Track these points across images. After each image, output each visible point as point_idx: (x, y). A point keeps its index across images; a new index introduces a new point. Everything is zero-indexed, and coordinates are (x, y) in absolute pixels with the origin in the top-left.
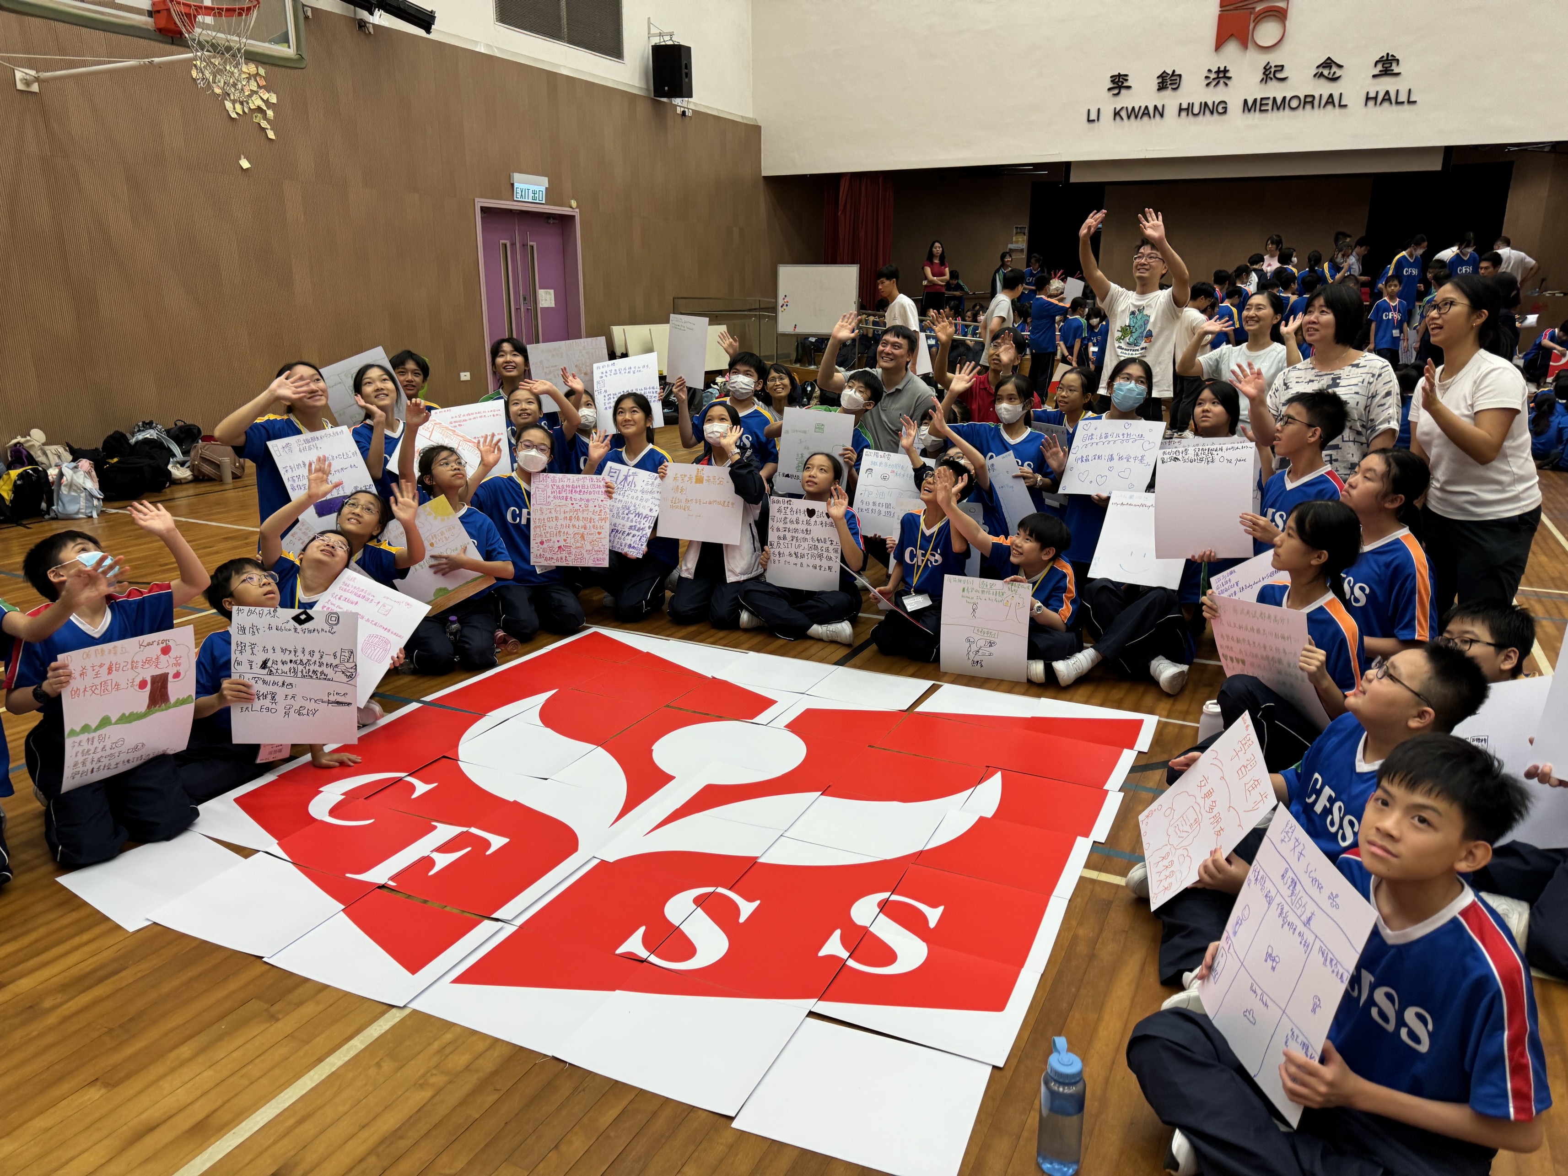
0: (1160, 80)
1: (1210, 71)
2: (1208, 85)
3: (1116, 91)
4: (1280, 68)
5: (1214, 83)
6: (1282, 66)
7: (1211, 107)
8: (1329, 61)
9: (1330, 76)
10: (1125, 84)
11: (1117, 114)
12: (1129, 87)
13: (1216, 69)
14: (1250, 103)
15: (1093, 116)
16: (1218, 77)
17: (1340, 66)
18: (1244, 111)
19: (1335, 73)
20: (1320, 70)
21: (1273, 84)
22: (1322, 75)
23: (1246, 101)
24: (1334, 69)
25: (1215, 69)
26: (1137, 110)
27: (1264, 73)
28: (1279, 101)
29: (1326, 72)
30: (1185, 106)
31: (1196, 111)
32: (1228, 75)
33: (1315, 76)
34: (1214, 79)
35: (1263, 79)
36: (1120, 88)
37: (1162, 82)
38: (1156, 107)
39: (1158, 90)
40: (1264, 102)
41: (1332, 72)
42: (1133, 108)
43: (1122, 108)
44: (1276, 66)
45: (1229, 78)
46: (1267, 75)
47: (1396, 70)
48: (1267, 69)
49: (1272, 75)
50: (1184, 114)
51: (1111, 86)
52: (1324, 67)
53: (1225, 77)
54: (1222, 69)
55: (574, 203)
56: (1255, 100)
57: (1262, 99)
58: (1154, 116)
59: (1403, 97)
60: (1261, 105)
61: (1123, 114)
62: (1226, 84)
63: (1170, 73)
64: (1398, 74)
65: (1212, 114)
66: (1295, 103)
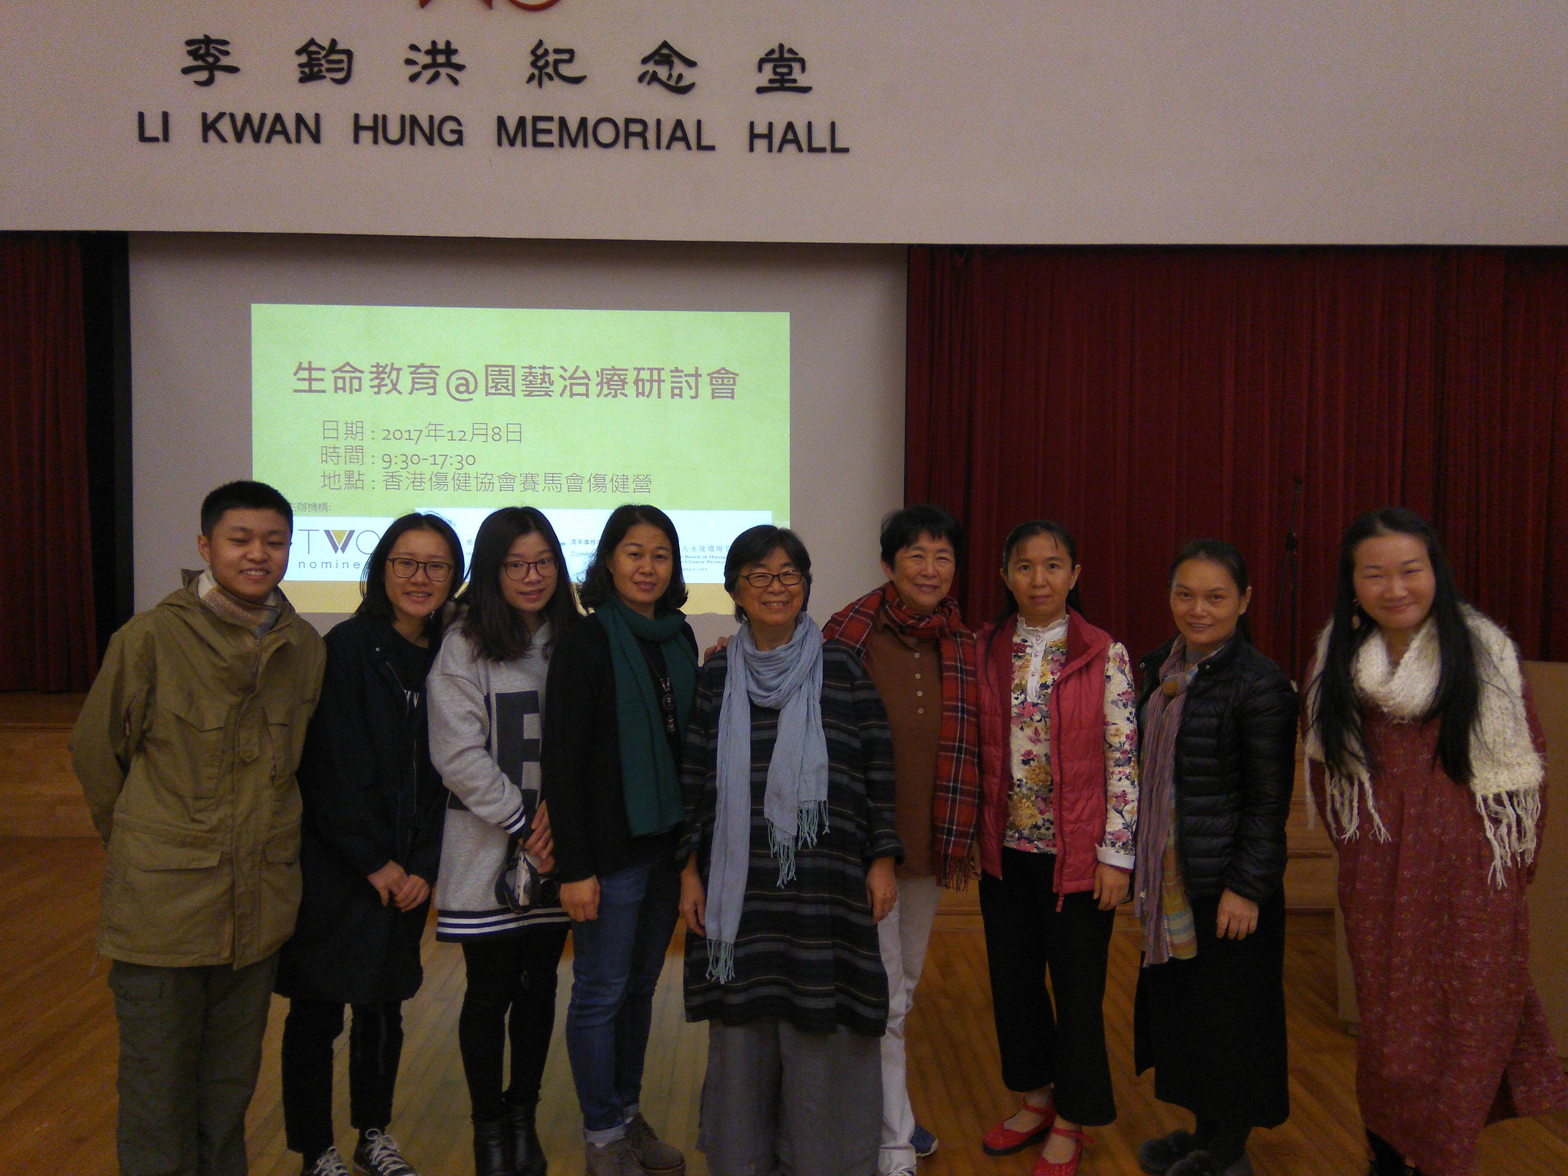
0: (304, 59)
1: (414, 48)
2: (414, 78)
3: (203, 76)
4: (566, 56)
5: (429, 74)
6: (571, 52)
7: (426, 126)
8: (665, 51)
9: (672, 83)
10: (225, 61)
11: (209, 126)
12: (233, 70)
13: (428, 46)
14: (512, 125)
15: (154, 129)
16: (434, 64)
17: (691, 64)
18: (500, 143)
19: (680, 77)
20: (651, 67)
21: (554, 87)
22: (655, 78)
23: (501, 121)
24: (679, 68)
25: (426, 46)
26: (256, 121)
27: (534, 64)
28: (573, 126)
29: (662, 72)
30: (366, 121)
31: (394, 132)
32: (455, 59)
33: (641, 79)
34: (426, 67)
35: (531, 78)
36: (212, 68)
37: (309, 64)
38: (300, 120)
39: (302, 80)
40: (541, 125)
41: (675, 75)
42: (248, 118)
43: (221, 115)
44: (557, 51)
45: (460, 68)
46: (541, 69)
47: (802, 80)
48: (538, 54)
49: (550, 70)
50: (366, 137)
51: (190, 62)
52: (657, 63)
53: (449, 64)
54: (441, 46)
56: (522, 121)
57: (536, 119)
58: (298, 140)
59: (821, 139)
60: (536, 131)
61: (225, 126)
62: (455, 82)
63: (326, 44)
64: (806, 90)
65: (430, 141)
66: (606, 133)
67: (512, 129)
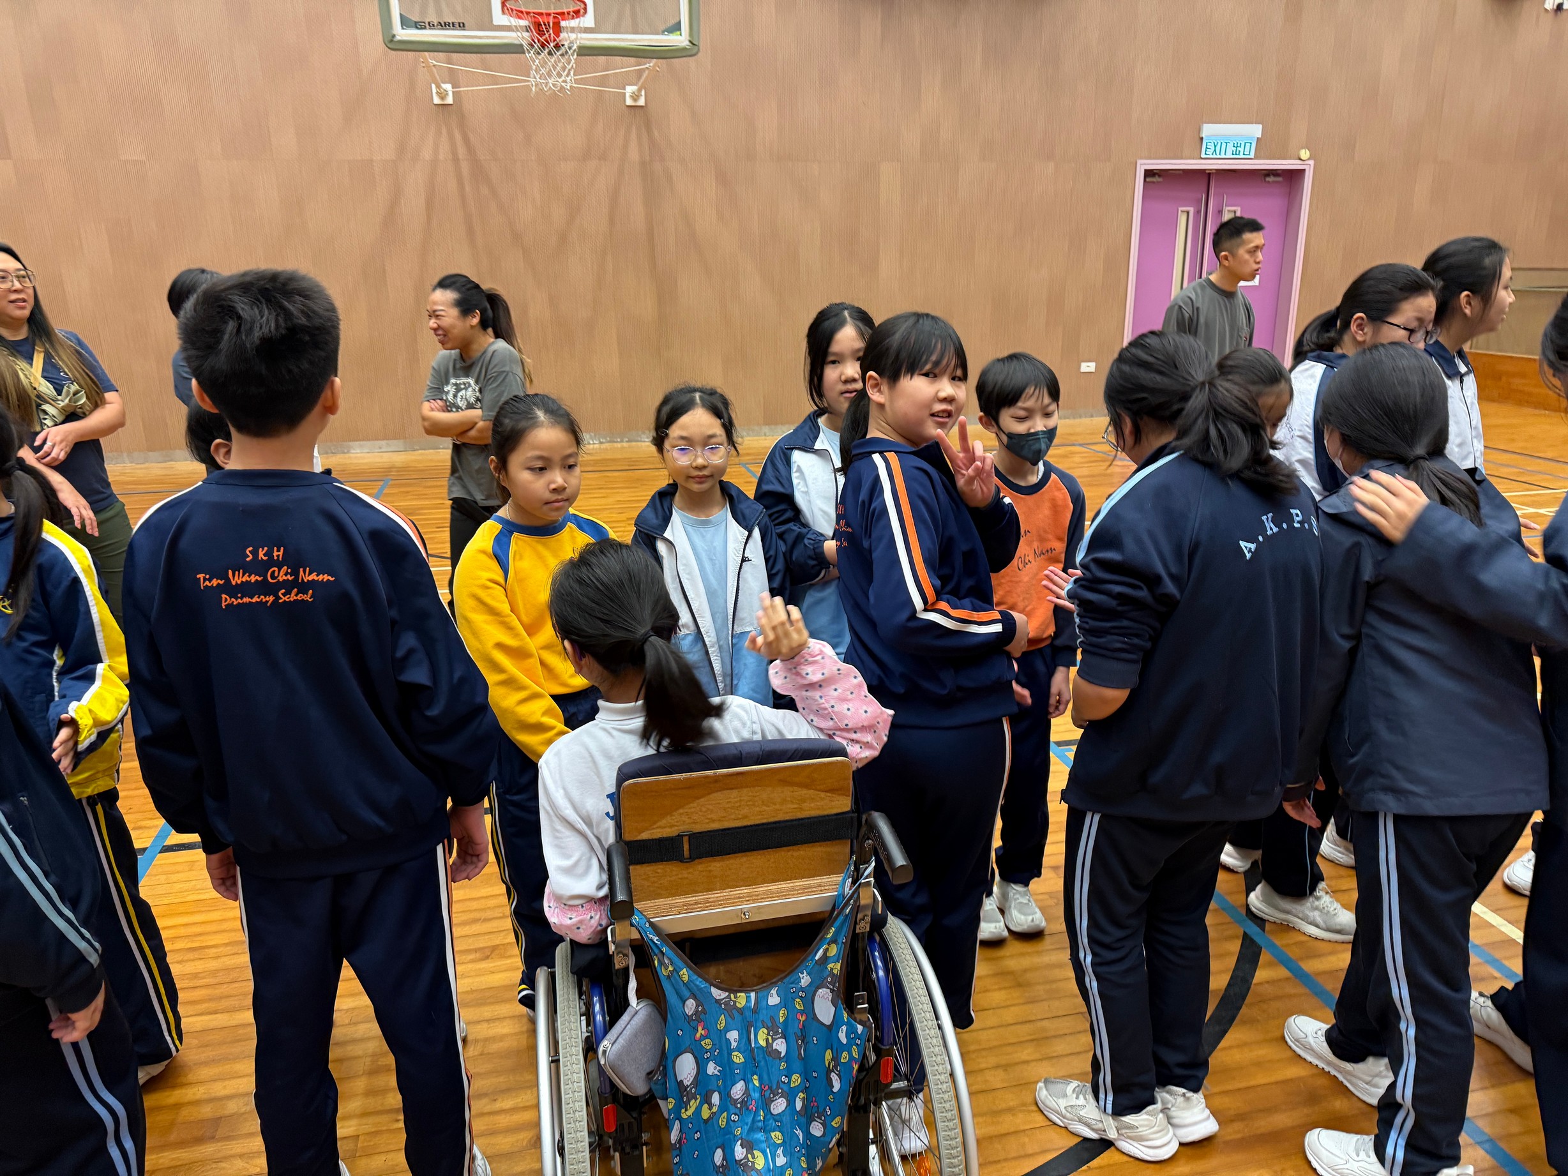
55: (1305, 154)
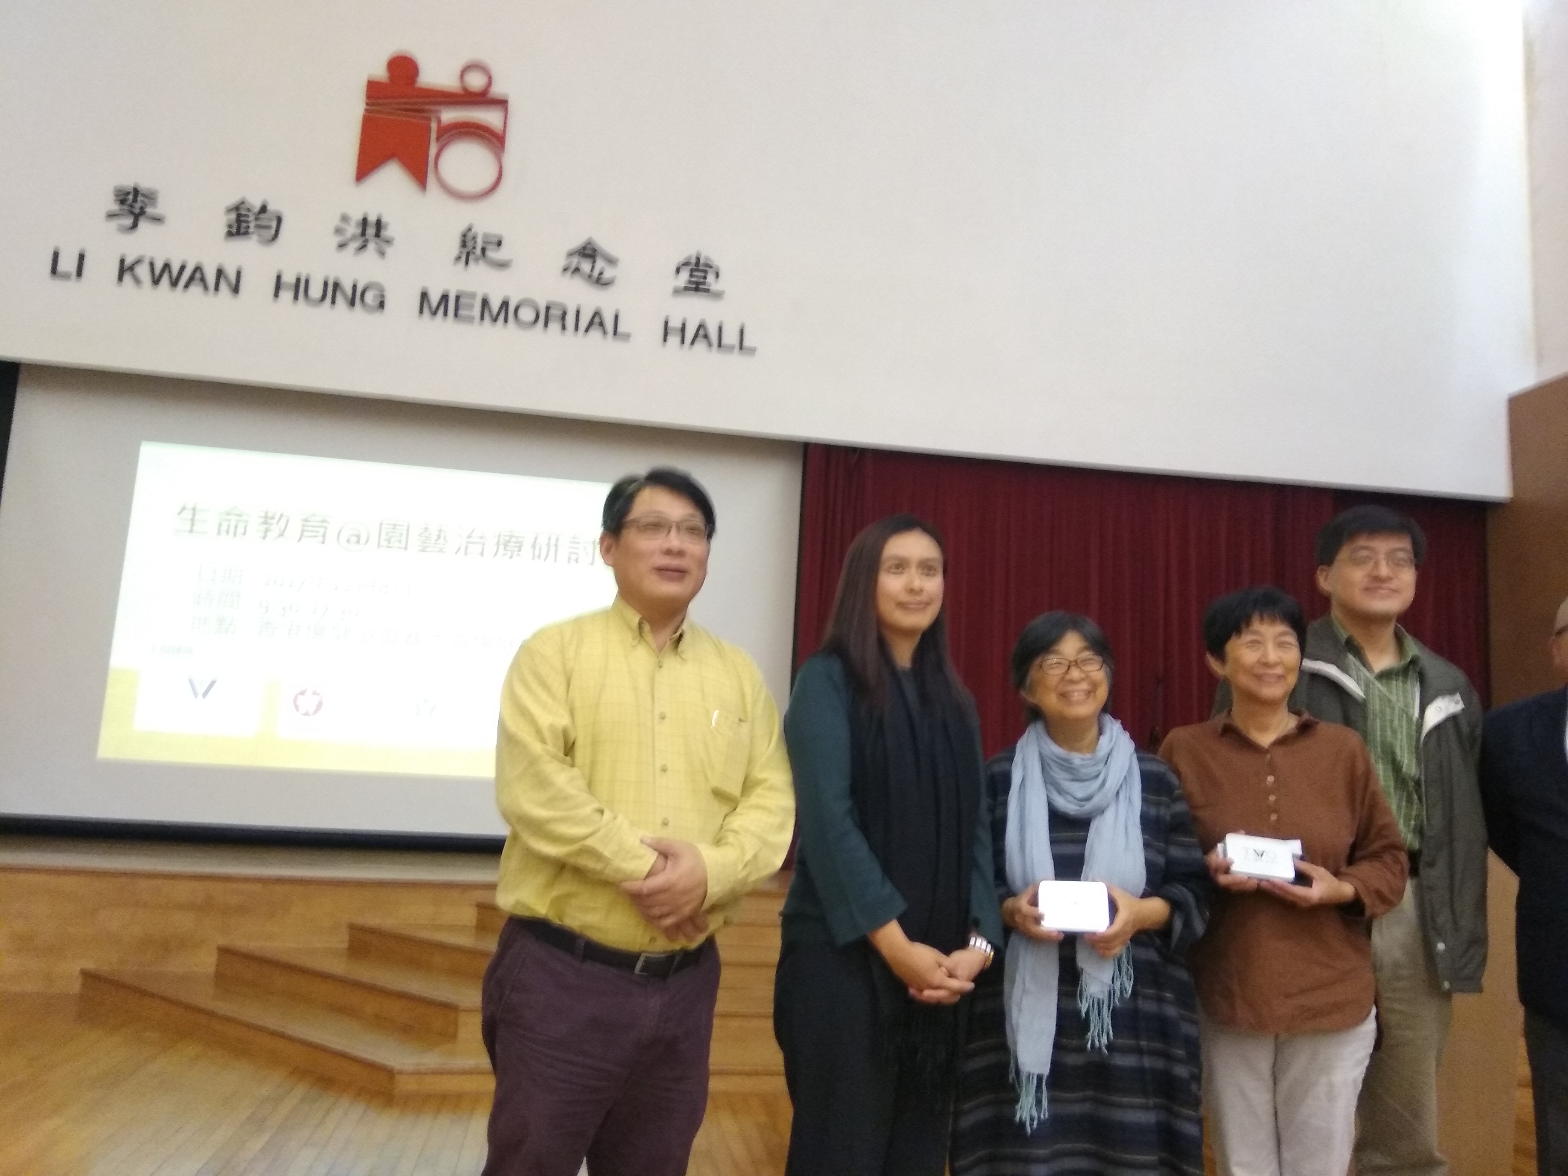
0: (233, 217)
1: (345, 219)
2: (341, 245)
3: (126, 222)
4: (493, 242)
5: (355, 244)
6: (499, 239)
7: (349, 292)
8: (589, 248)
9: (594, 276)
10: (150, 210)
11: (125, 269)
12: (158, 218)
13: (359, 218)
14: (435, 298)
15: (68, 264)
16: (364, 235)
17: (611, 261)
18: (421, 311)
19: (602, 271)
20: (575, 260)
21: (481, 270)
22: (578, 269)
23: (424, 296)
24: (600, 264)
26: (175, 270)
27: (461, 246)
28: (495, 305)
29: (586, 266)
30: (289, 278)
31: (316, 291)
32: (385, 234)
33: (565, 270)
34: (354, 237)
35: (459, 257)
36: (137, 216)
37: (237, 222)
38: (220, 269)
39: (228, 235)
40: (463, 301)
41: (598, 268)
42: (167, 266)
43: (138, 261)
44: (485, 237)
45: (388, 241)
46: (467, 251)
47: (715, 286)
48: (466, 240)
49: (477, 253)
50: (286, 295)
51: (116, 207)
52: (581, 257)
53: (378, 237)
54: (372, 219)
56: (445, 296)
57: (459, 294)
58: (217, 288)
59: (731, 337)
60: (458, 305)
61: (143, 272)
62: (382, 254)
63: (257, 206)
64: (719, 295)
65: (352, 303)
66: (526, 314)
67: (434, 303)
